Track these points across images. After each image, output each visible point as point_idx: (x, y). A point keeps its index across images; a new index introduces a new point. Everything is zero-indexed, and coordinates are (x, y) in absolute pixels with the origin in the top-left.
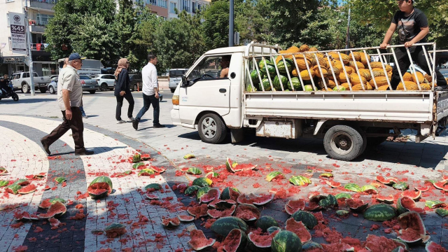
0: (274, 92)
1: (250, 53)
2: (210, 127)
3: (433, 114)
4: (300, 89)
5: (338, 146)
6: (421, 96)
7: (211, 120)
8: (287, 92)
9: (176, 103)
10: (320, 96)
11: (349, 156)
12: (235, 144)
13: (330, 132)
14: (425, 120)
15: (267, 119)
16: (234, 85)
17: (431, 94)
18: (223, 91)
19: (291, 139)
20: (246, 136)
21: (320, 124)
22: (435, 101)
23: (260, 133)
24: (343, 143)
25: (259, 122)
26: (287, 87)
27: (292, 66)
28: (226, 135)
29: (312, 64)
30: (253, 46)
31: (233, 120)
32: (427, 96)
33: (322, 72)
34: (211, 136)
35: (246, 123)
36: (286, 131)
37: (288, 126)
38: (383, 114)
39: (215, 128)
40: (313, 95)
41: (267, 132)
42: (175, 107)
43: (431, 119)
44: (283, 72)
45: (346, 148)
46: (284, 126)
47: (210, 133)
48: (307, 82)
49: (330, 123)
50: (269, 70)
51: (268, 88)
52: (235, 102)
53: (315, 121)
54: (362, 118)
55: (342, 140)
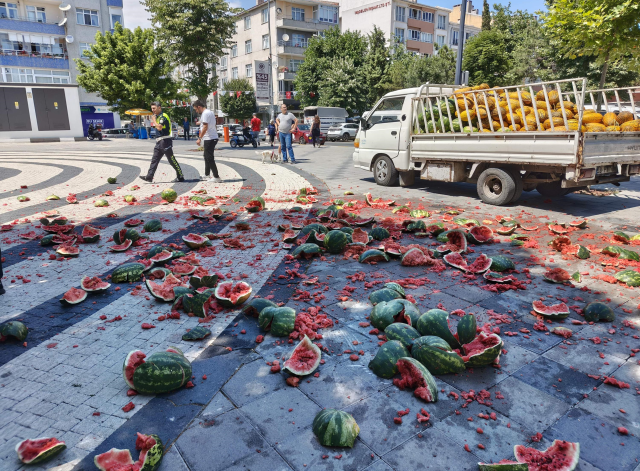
0: (438, 134)
1: (422, 94)
2: (382, 169)
3: (578, 156)
4: (458, 130)
5: (492, 190)
6: (567, 136)
7: (384, 162)
8: (449, 134)
9: (358, 146)
10: (475, 138)
11: (498, 200)
12: (404, 187)
13: (482, 176)
14: (569, 163)
15: (431, 162)
16: (403, 128)
17: (577, 135)
18: (394, 133)
19: (449, 183)
20: (413, 180)
21: (474, 166)
22: (580, 142)
23: (424, 176)
24: (496, 187)
25: (423, 165)
26: (448, 129)
27: (453, 110)
28: (395, 178)
29: (471, 106)
30: (428, 87)
31: (401, 164)
32: (573, 137)
33: (479, 112)
34: (382, 179)
35: (412, 166)
36: (444, 174)
37: (448, 169)
38: (530, 156)
39: (386, 171)
40: (469, 137)
41: (430, 175)
42: (356, 150)
43: (574, 162)
44: (445, 114)
45: (497, 193)
46: (444, 169)
47: (382, 175)
48: (465, 124)
49: (484, 165)
50: (434, 112)
51: (431, 131)
52: (404, 145)
53: (469, 164)
54: (511, 160)
55: (493, 183)
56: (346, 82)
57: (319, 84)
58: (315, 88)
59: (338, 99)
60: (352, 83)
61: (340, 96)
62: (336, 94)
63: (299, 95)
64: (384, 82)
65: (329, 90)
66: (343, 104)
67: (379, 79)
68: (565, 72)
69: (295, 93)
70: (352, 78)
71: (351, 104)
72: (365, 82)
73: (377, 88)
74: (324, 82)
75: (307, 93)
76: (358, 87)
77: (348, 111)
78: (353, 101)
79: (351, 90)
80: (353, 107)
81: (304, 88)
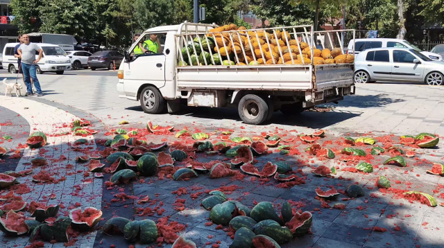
0: (200, 66)
1: (182, 31)
2: (149, 98)
3: (313, 83)
4: (218, 63)
5: (250, 113)
6: (303, 68)
7: (150, 92)
8: (210, 66)
9: (121, 77)
10: (234, 70)
11: (257, 120)
12: (171, 114)
13: (242, 101)
14: (307, 88)
15: (196, 91)
16: (169, 60)
17: (311, 67)
18: (159, 65)
20: (180, 107)
21: (235, 94)
22: (313, 72)
23: (191, 103)
24: (253, 110)
25: (189, 94)
26: (209, 62)
27: (213, 45)
28: (164, 106)
29: (227, 44)
30: (186, 25)
31: (169, 92)
32: (308, 68)
33: (235, 49)
34: (150, 107)
35: (179, 94)
36: (209, 101)
37: (212, 96)
38: (278, 84)
39: (153, 99)
40: (228, 69)
41: (196, 102)
42: (121, 80)
43: (311, 88)
44: (206, 49)
45: (254, 115)
46: (209, 96)
47: (149, 104)
48: (224, 58)
49: (243, 92)
50: (196, 47)
51: (195, 63)
52: (169, 76)
53: (230, 91)
54: (265, 88)
55: (251, 106)
56: (71, 9)
57: (41, 9)
58: (36, 13)
59: (63, 26)
60: (78, 10)
61: (66, 23)
62: (60, 20)
63: (17, 20)
64: (112, 10)
65: (53, 16)
66: (70, 31)
67: (107, 6)
68: (273, 9)
69: (11, 18)
70: (78, 5)
71: (78, 31)
72: (92, 10)
73: (105, 16)
74: (46, 8)
75: (26, 18)
76: (85, 14)
77: (76, 37)
78: (80, 27)
79: (77, 16)
80: (81, 34)
81: (22, 13)
